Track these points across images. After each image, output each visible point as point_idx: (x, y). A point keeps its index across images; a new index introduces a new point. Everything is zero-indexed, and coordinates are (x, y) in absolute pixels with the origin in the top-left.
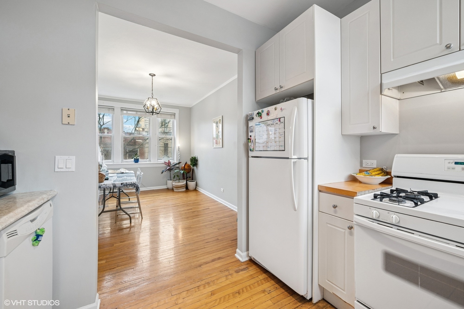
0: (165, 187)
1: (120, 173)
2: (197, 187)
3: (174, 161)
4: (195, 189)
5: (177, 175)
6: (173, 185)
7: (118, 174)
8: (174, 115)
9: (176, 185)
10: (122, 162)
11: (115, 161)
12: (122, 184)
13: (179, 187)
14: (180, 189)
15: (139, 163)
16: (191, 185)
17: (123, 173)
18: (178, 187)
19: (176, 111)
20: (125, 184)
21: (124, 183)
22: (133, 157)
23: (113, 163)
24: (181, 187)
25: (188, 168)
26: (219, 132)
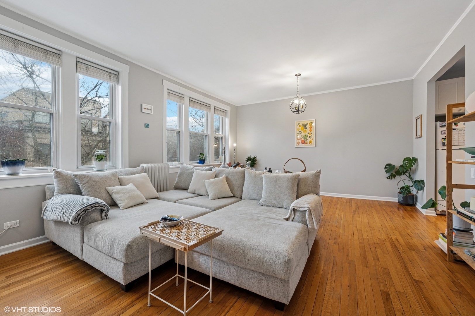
10: (189, 164)
26: (309, 133)
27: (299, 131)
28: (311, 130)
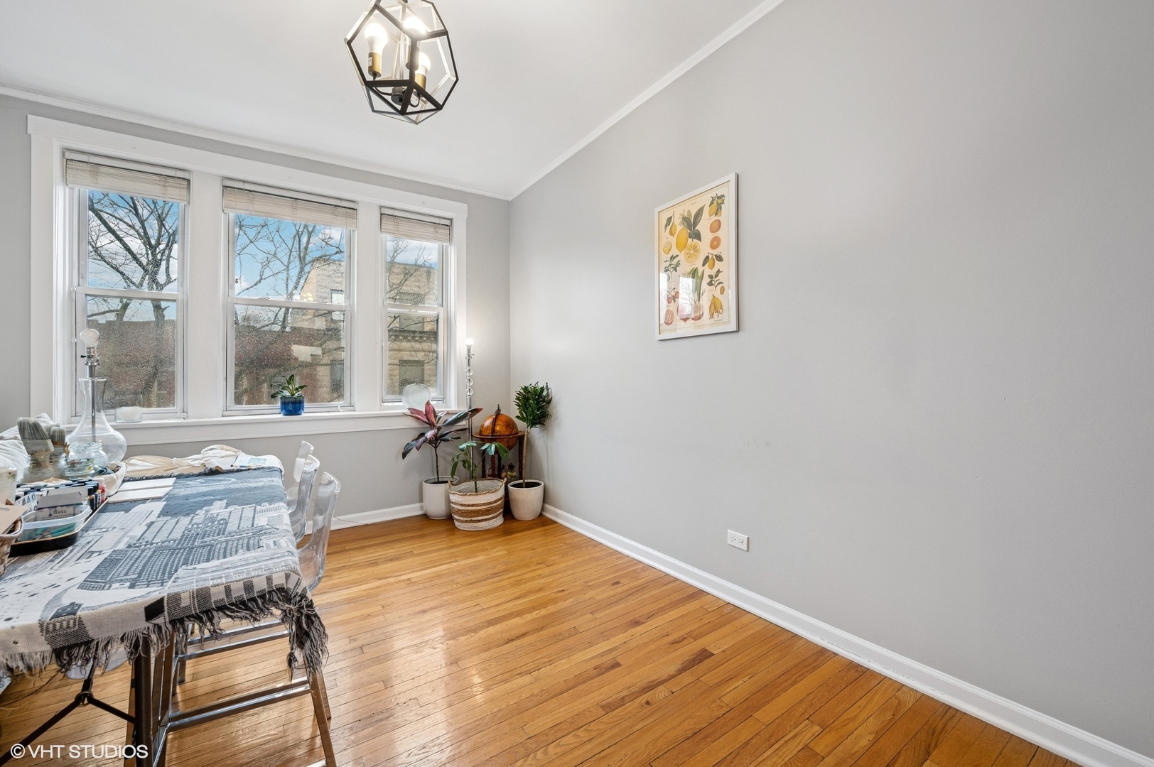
0: (412, 510)
1: (200, 475)
2: (548, 507)
3: (450, 403)
4: (541, 515)
5: (464, 462)
6: (449, 502)
7: (188, 476)
8: (448, 225)
9: (469, 505)
10: (226, 413)
11: (191, 410)
12: (153, 610)
13: (478, 511)
14: (479, 521)
15: (304, 415)
16: (527, 500)
17: (215, 472)
18: (472, 514)
19: (457, 212)
20: (185, 602)
21: (175, 598)
22: (277, 393)
23: (182, 420)
24: (487, 512)
25: (507, 433)
26: (708, 257)
27: (670, 255)
28: (715, 243)
